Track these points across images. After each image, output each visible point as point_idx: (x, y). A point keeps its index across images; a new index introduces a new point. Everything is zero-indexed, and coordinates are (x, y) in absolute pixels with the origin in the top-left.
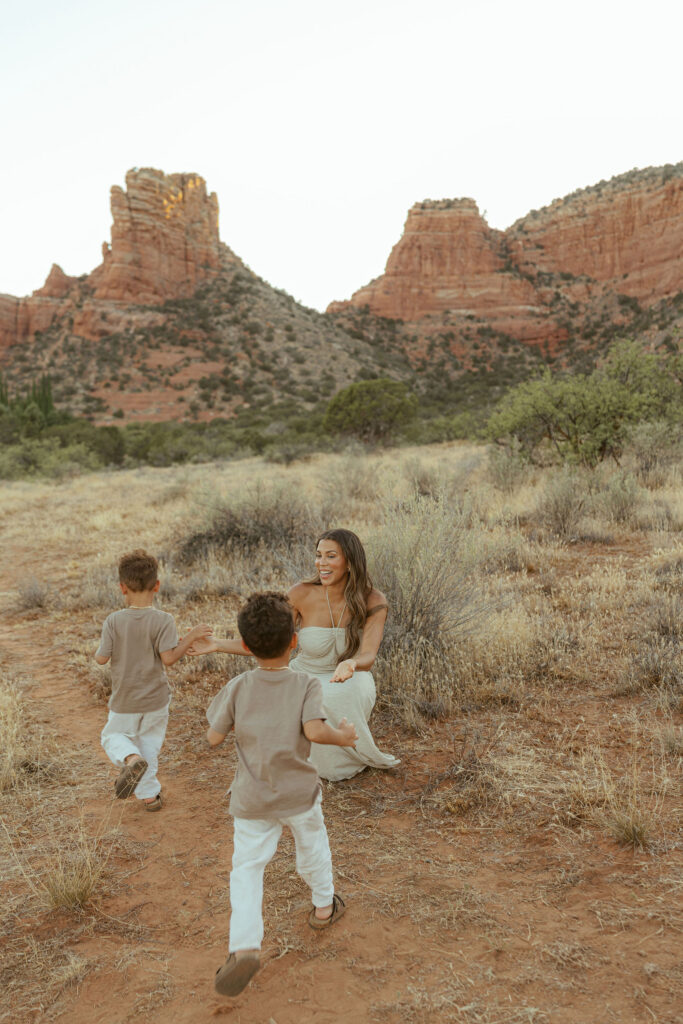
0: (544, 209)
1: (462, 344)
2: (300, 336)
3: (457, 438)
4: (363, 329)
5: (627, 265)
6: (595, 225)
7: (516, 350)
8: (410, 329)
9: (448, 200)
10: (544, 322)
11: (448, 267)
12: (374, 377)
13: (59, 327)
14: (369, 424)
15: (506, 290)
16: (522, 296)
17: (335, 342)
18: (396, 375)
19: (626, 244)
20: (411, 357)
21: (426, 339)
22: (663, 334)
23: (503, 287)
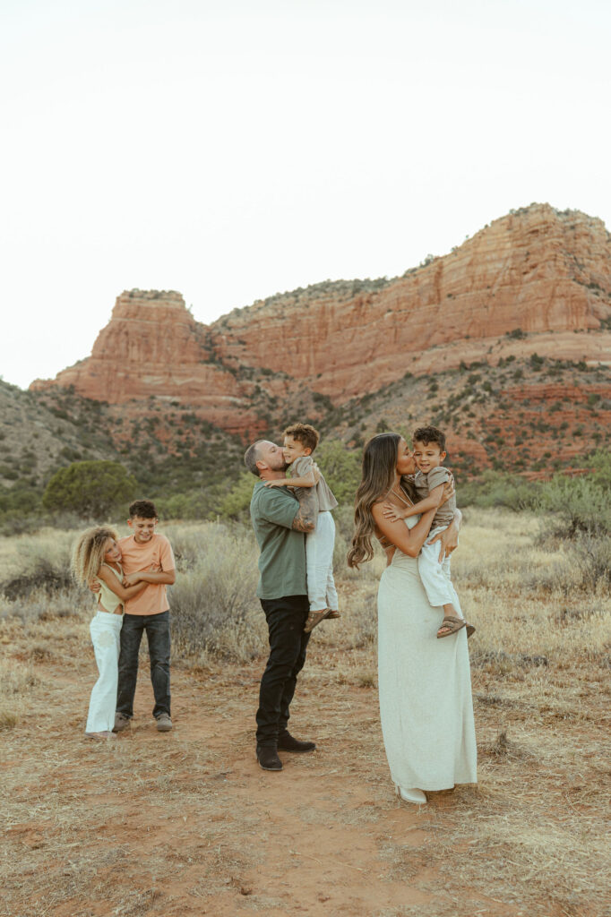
0: (246, 308)
1: (167, 429)
3: (172, 518)
4: (68, 408)
5: (320, 366)
6: (293, 327)
7: (219, 438)
8: (116, 411)
9: (156, 291)
10: (246, 413)
11: (155, 354)
12: (77, 457)
14: (89, 502)
15: (211, 381)
16: (225, 387)
17: (37, 420)
18: (99, 456)
19: (320, 347)
20: (115, 439)
21: (131, 422)
22: (352, 431)
23: (207, 377)
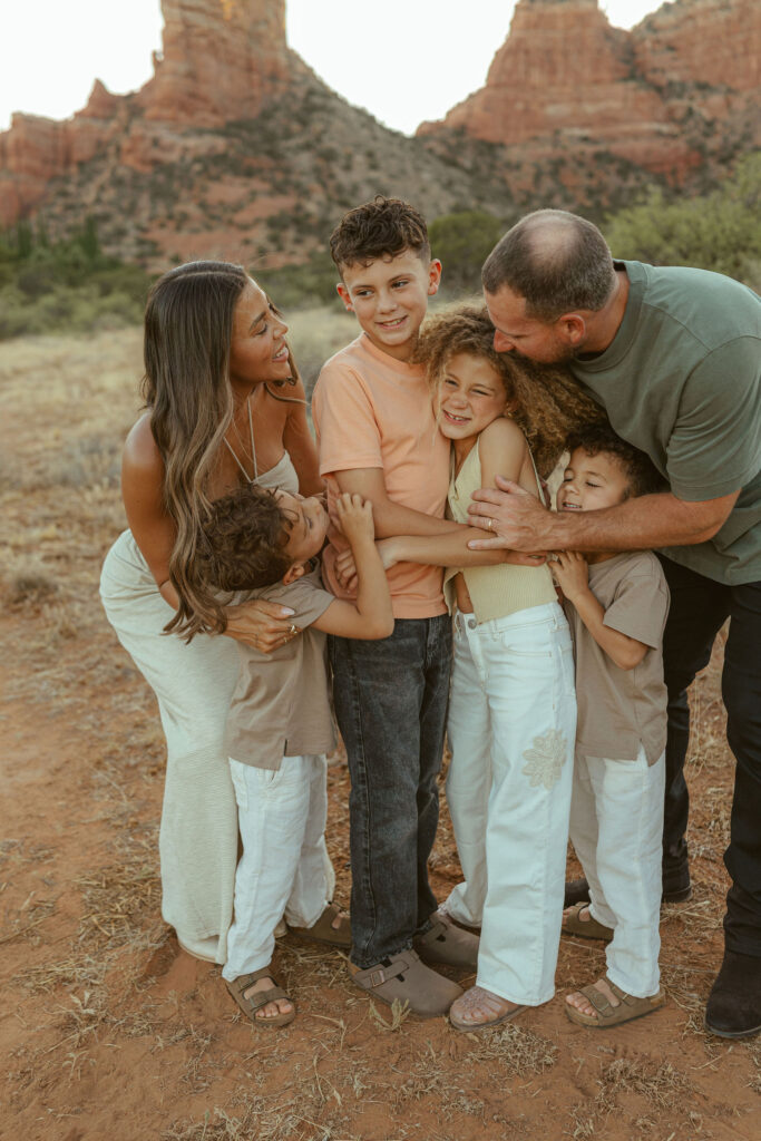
1: (575, 171)
2: (383, 164)
4: (458, 154)
6: (741, 19)
7: (638, 179)
8: (513, 154)
10: (673, 144)
11: (560, 76)
12: (467, 210)
13: (104, 156)
15: (629, 105)
16: (647, 110)
17: (424, 171)
20: (513, 188)
21: (532, 166)
23: (625, 100)
